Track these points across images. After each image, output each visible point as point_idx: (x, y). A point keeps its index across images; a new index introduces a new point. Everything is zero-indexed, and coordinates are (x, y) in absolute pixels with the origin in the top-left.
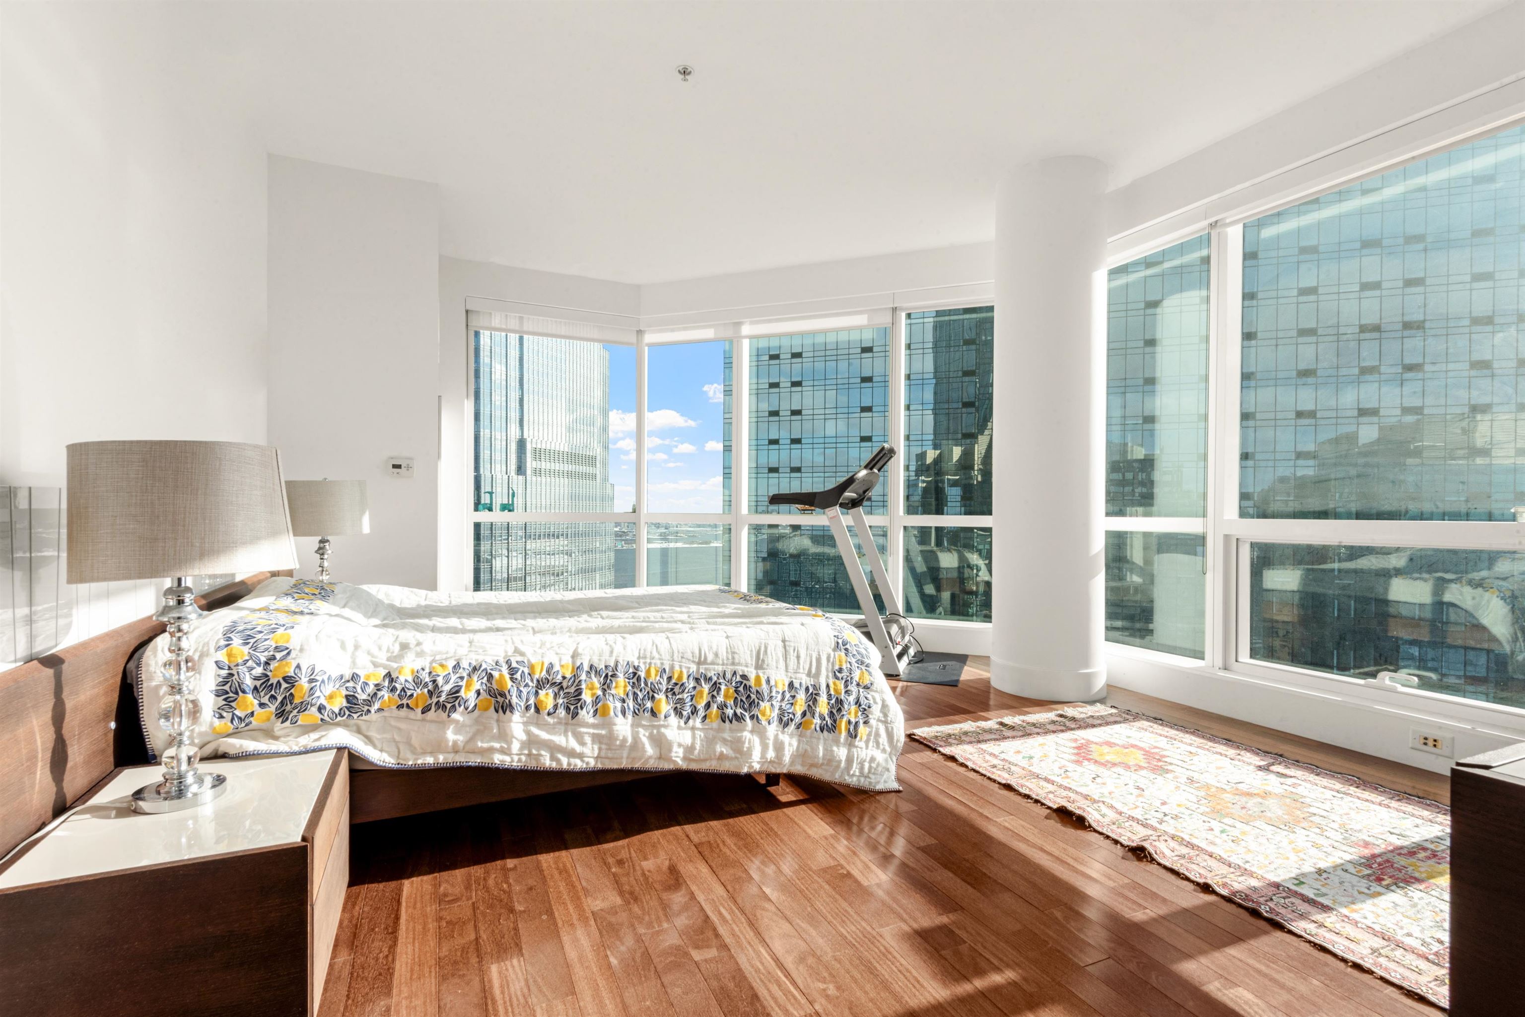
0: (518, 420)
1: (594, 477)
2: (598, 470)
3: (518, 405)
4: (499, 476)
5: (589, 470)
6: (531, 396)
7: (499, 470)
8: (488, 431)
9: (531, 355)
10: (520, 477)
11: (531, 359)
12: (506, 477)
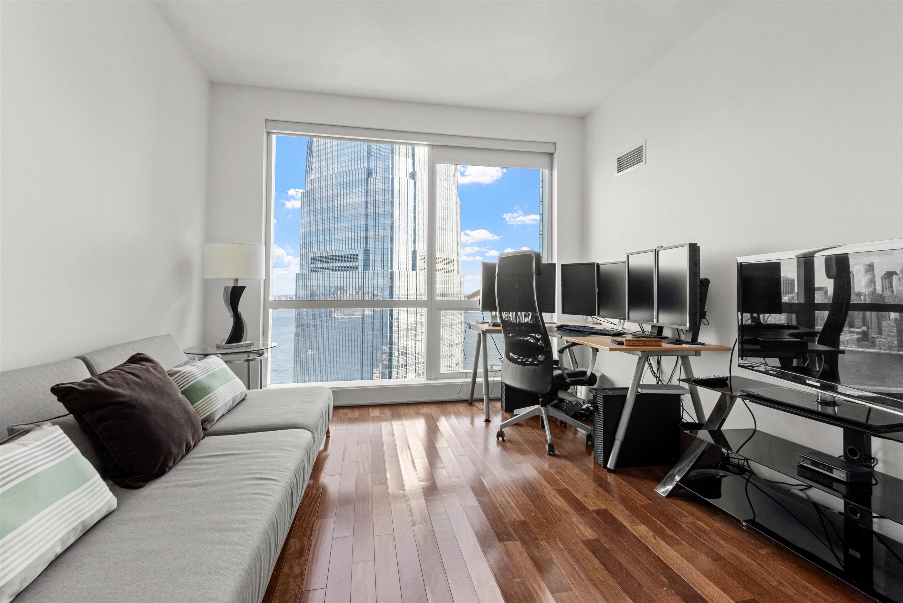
0: (413, 240)
1: (453, 271)
2: (455, 268)
3: (413, 232)
4: (403, 272)
5: (450, 267)
6: (420, 227)
7: (403, 267)
8: (397, 247)
9: (420, 204)
10: (414, 272)
11: (420, 206)
12: (406, 272)
